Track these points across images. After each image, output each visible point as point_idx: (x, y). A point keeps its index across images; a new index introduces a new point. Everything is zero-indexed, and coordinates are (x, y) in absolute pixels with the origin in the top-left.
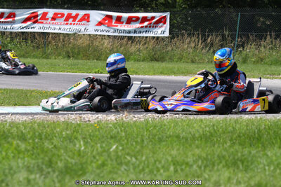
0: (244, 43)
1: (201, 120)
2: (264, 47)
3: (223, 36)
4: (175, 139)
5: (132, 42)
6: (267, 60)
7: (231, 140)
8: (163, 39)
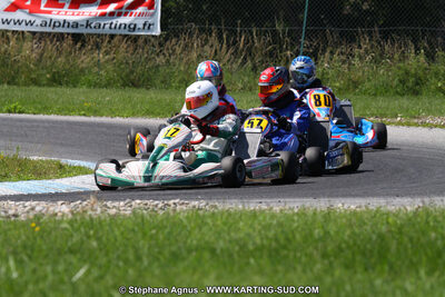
0: (316, 49)
1: (254, 215)
2: (361, 58)
3: (275, 33)
4: (207, 255)
5: (83, 45)
6: (367, 85)
7: (325, 255)
8: (147, 39)
